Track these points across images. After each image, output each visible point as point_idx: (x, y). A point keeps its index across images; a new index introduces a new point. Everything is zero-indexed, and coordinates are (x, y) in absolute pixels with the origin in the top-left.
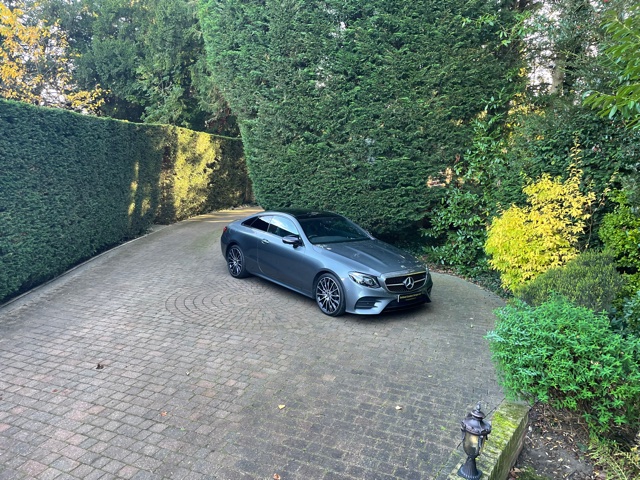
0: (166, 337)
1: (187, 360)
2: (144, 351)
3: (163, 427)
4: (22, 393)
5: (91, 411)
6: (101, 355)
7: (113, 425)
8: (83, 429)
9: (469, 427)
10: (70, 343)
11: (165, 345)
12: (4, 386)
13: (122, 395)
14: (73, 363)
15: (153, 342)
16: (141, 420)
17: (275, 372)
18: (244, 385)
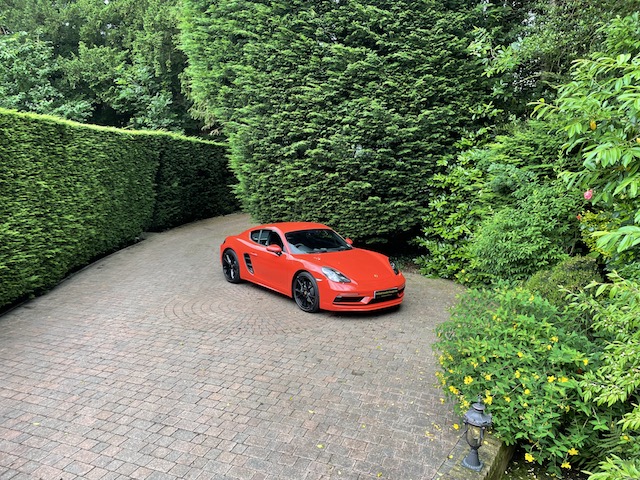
0: (168, 343)
1: (190, 365)
2: (147, 357)
3: (172, 430)
4: (29, 400)
5: (99, 416)
6: (105, 362)
7: (123, 430)
8: (94, 434)
9: (471, 420)
10: (72, 351)
11: (167, 351)
12: (10, 394)
13: (129, 401)
14: (77, 370)
15: (154, 348)
16: (151, 424)
17: (278, 375)
18: (249, 388)
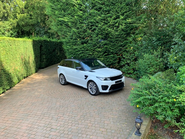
0: (47, 102)
1: (54, 109)
2: (41, 107)
3: (50, 129)
4: (7, 122)
5: (28, 126)
6: (29, 109)
7: (35, 130)
8: (27, 132)
9: (137, 121)
10: (19, 107)
11: (47, 105)
12: (2, 121)
13: (37, 121)
14: (21, 112)
15: (43, 104)
16: (43, 127)
17: (80, 110)
18: (72, 115)
